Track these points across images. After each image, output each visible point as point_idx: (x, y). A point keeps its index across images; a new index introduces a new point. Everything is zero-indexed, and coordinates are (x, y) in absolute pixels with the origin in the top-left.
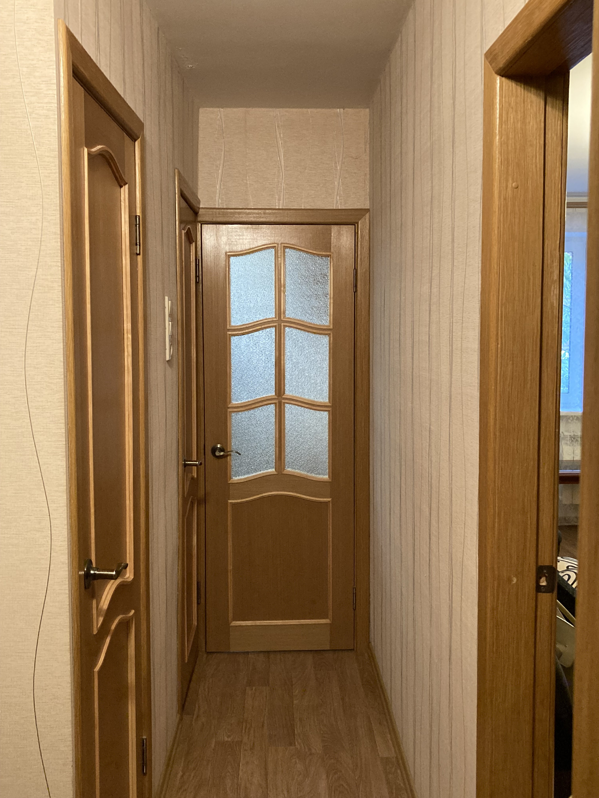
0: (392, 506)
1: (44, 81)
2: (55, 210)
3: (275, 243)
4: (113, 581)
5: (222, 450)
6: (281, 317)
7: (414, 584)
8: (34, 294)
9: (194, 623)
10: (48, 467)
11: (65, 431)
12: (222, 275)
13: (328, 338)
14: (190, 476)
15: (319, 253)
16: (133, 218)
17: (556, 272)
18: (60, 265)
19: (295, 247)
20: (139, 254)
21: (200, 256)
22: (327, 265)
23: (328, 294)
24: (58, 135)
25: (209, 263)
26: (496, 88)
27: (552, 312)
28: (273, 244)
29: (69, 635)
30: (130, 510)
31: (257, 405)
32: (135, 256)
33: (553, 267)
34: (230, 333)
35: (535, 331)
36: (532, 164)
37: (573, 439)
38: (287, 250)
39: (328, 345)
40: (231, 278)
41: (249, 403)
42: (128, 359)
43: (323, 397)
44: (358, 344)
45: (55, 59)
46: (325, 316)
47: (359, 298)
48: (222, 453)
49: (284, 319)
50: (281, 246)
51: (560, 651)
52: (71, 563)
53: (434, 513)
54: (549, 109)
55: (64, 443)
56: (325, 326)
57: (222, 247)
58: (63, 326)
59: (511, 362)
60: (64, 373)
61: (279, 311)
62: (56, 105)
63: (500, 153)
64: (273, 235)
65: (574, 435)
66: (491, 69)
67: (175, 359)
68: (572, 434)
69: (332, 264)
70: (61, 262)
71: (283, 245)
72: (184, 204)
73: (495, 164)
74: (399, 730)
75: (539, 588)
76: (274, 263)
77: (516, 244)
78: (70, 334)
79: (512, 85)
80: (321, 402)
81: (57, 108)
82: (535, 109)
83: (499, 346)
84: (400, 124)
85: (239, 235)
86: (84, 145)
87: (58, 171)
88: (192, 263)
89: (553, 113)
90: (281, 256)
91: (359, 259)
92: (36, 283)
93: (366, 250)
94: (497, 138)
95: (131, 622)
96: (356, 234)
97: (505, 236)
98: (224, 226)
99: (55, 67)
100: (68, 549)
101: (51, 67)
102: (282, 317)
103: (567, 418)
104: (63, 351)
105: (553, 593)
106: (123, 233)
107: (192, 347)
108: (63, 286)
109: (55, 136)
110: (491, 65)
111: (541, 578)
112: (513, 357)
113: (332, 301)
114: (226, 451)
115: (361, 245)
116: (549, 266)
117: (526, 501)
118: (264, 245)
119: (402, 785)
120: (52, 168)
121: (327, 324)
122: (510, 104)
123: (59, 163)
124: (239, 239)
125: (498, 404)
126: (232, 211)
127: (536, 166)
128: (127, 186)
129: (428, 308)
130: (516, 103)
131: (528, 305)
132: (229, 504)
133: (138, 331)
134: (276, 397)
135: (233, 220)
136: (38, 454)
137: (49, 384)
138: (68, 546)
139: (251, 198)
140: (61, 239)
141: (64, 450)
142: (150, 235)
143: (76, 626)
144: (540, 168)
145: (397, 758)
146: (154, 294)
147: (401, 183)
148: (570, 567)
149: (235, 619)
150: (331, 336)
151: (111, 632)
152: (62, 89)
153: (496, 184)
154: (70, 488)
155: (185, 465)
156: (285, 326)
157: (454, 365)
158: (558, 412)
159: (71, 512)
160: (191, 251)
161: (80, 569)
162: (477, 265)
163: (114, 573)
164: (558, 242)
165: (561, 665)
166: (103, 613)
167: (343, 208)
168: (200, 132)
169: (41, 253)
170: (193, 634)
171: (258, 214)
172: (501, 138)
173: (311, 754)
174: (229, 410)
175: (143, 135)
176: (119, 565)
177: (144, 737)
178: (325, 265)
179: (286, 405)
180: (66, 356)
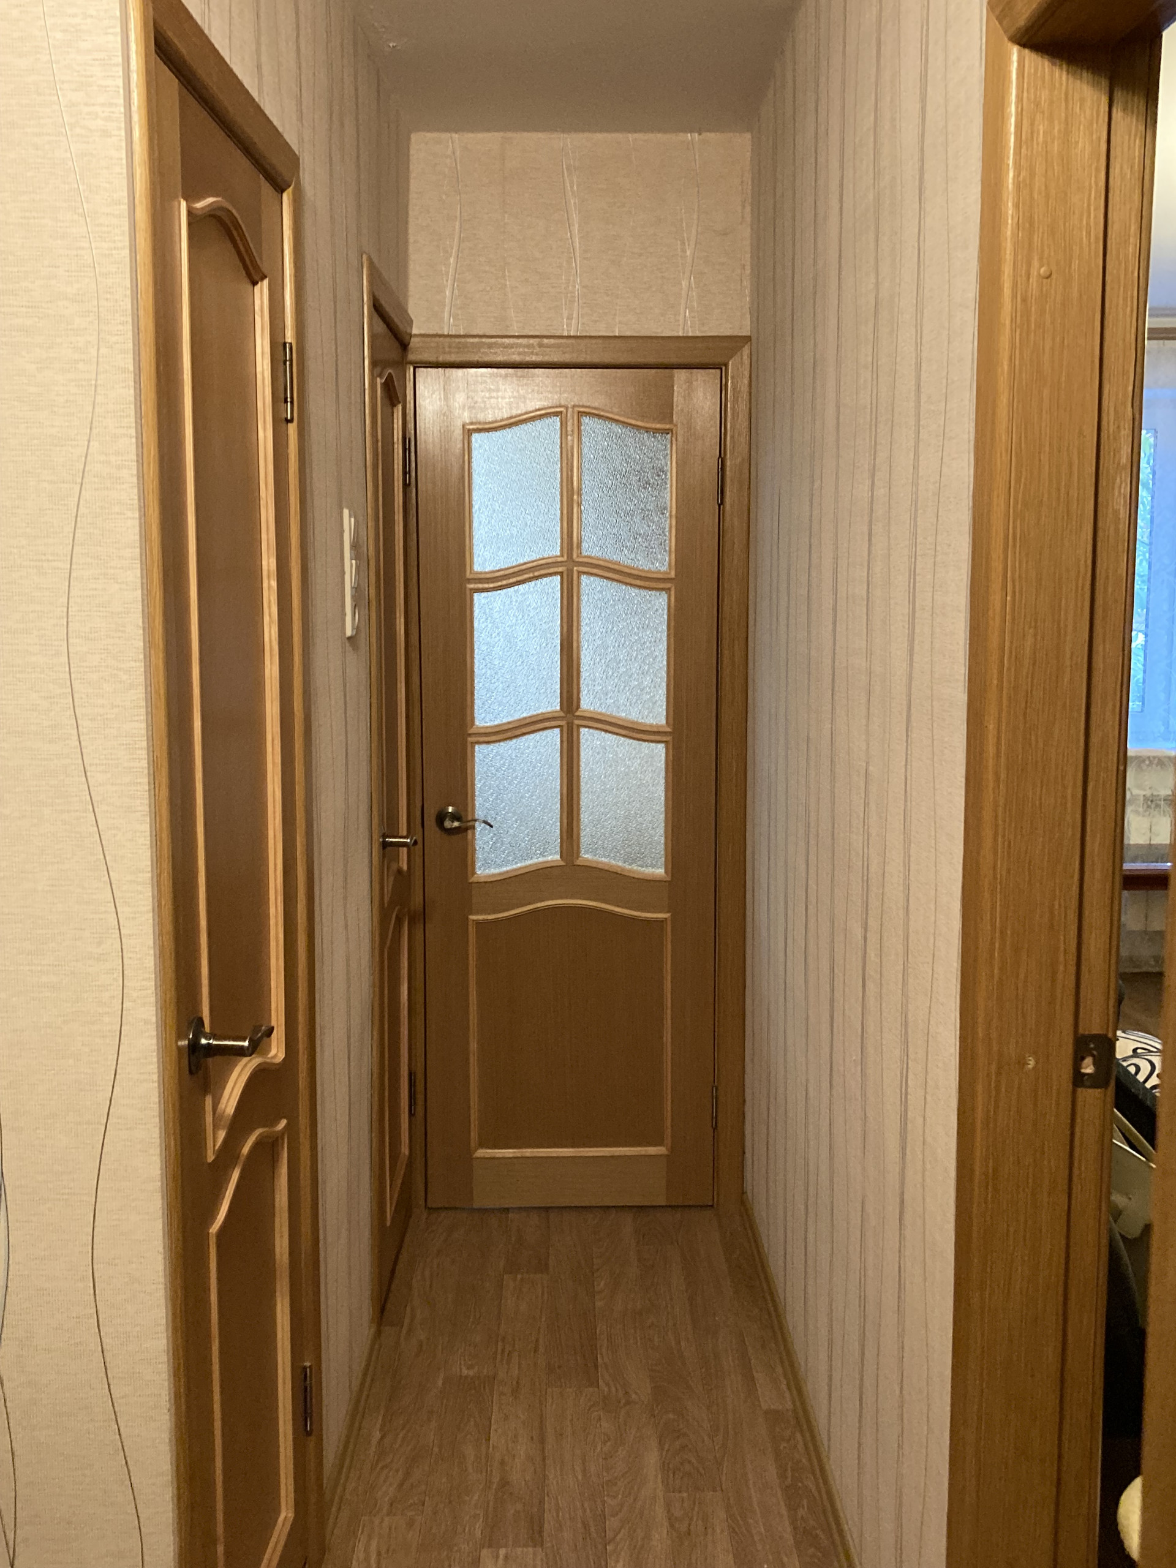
0: (790, 927)
1: (97, 60)
2: (122, 324)
3: (560, 406)
4: (245, 1060)
5: (455, 817)
6: (572, 554)
7: (831, 1075)
8: (83, 492)
9: (403, 1150)
10: (115, 836)
11: (148, 763)
12: (456, 471)
13: (666, 597)
14: (394, 867)
15: (648, 425)
16: (278, 347)
17: (1125, 450)
18: (134, 434)
19: (602, 413)
20: (291, 421)
21: (413, 432)
22: (665, 450)
23: (665, 509)
24: (127, 170)
25: (430, 446)
26: (1010, 72)
27: (1117, 530)
28: (557, 407)
29: (158, 1161)
30: (277, 925)
31: (524, 730)
32: (284, 424)
33: (1120, 438)
34: (472, 586)
35: (1082, 570)
36: (1081, 229)
37: (1149, 803)
38: (586, 420)
39: (666, 611)
40: (475, 476)
41: (511, 726)
42: (270, 627)
43: (656, 714)
44: (726, 608)
45: (118, 14)
46: (660, 553)
47: (728, 518)
48: (456, 824)
49: (581, 560)
50: (573, 412)
51: (1117, 1207)
52: (163, 1025)
53: (873, 938)
54: (1117, 114)
55: (147, 788)
56: (659, 572)
57: (456, 414)
58: (141, 555)
59: (1032, 631)
60: (144, 649)
61: (570, 542)
62: (122, 110)
63: (1017, 206)
64: (558, 389)
65: (1152, 795)
66: (1002, 32)
67: (363, 635)
68: (1148, 793)
69: (674, 447)
70: (136, 428)
71: (577, 409)
72: (381, 327)
73: (1006, 228)
74: (800, 1358)
75: (1079, 1079)
76: (558, 447)
77: (1046, 392)
78: (155, 570)
79: (1043, 66)
80: (651, 726)
81: (125, 115)
82: (1088, 112)
83: (1008, 598)
84: (813, 160)
85: (490, 390)
86: (180, 194)
87: (127, 244)
88: (396, 446)
89: (1126, 123)
90: (573, 431)
91: (728, 438)
92: (86, 469)
93: (743, 419)
94: (1011, 174)
95: (280, 1141)
96: (723, 388)
97: (1024, 375)
98: (460, 372)
99: (118, 30)
100: (156, 995)
101: (111, 31)
102: (575, 556)
103: (1140, 760)
104: (143, 606)
105: (1106, 1088)
106: (259, 376)
107: (398, 615)
108: (141, 476)
109: (121, 174)
110: (1000, 23)
111: (1083, 1059)
112: (1036, 622)
113: (674, 523)
114: (464, 819)
115: (733, 409)
116: (1111, 437)
117: (1057, 907)
118: (539, 410)
119: (804, 1460)
120: (116, 238)
121: (664, 569)
122: (1037, 105)
123: (130, 228)
124: (491, 397)
125: (1004, 714)
126: (476, 340)
127: (1089, 233)
128: (266, 282)
129: (866, 529)
130: (1051, 102)
131: (1068, 515)
132: (470, 923)
133: (290, 575)
134: (562, 714)
135: (475, 358)
136: (96, 810)
137: (116, 672)
138: (156, 989)
139: (513, 314)
140: (135, 382)
141: (147, 802)
142: (312, 384)
143: (172, 1143)
144: (1097, 238)
145: (795, 1411)
146: (321, 502)
147: (815, 279)
148: (1139, 1051)
149: (482, 1145)
150: (673, 593)
151: (242, 1159)
152: (134, 77)
153: (1007, 270)
154: (159, 875)
155: (385, 845)
156: (580, 573)
157: (916, 642)
158: (1122, 748)
159: (161, 924)
160: (395, 421)
161: (179, 1037)
162: (967, 436)
163: (246, 1044)
164: (1130, 388)
165: (1120, 1235)
166: (226, 1122)
167: (698, 334)
168: (412, 181)
169: (97, 410)
170: (401, 1171)
171: (528, 346)
172: (1017, 175)
173: (628, 1403)
174: (470, 739)
175: (298, 183)
176: (257, 1029)
177: (308, 1364)
178: (661, 450)
179: (583, 731)
180: (148, 617)
